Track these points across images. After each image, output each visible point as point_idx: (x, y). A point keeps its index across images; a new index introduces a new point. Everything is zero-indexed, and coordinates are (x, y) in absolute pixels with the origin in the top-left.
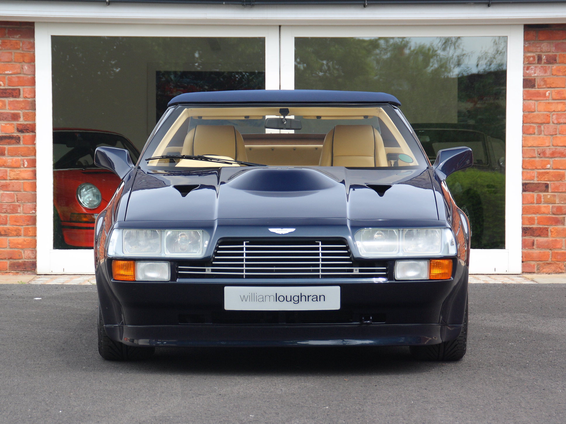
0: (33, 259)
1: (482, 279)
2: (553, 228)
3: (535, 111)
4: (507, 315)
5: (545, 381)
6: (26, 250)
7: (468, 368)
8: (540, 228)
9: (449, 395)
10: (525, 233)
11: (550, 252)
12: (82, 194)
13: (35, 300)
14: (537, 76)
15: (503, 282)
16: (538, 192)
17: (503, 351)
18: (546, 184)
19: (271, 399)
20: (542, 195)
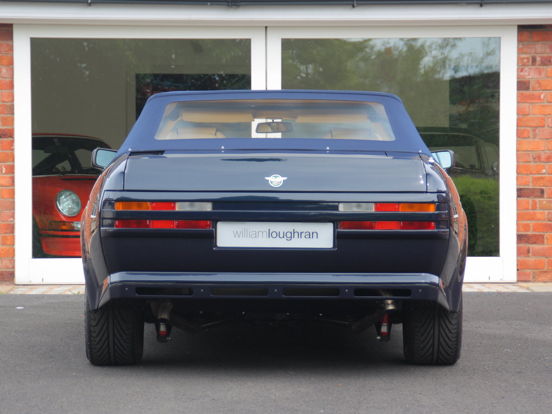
0: (11, 268)
1: (476, 288)
2: (549, 235)
3: (529, 114)
4: (502, 323)
5: (541, 386)
6: (4, 259)
7: (462, 373)
8: (536, 235)
9: (444, 399)
10: (520, 241)
11: (546, 260)
12: (61, 201)
13: (17, 309)
14: (532, 78)
15: (497, 290)
16: (534, 198)
17: (498, 357)
18: (541, 189)
19: (265, 403)
20: (538, 201)
